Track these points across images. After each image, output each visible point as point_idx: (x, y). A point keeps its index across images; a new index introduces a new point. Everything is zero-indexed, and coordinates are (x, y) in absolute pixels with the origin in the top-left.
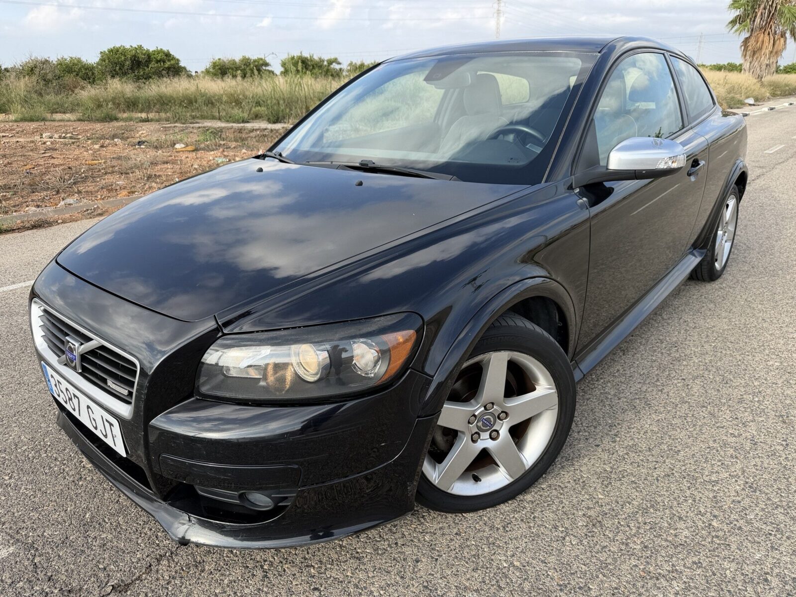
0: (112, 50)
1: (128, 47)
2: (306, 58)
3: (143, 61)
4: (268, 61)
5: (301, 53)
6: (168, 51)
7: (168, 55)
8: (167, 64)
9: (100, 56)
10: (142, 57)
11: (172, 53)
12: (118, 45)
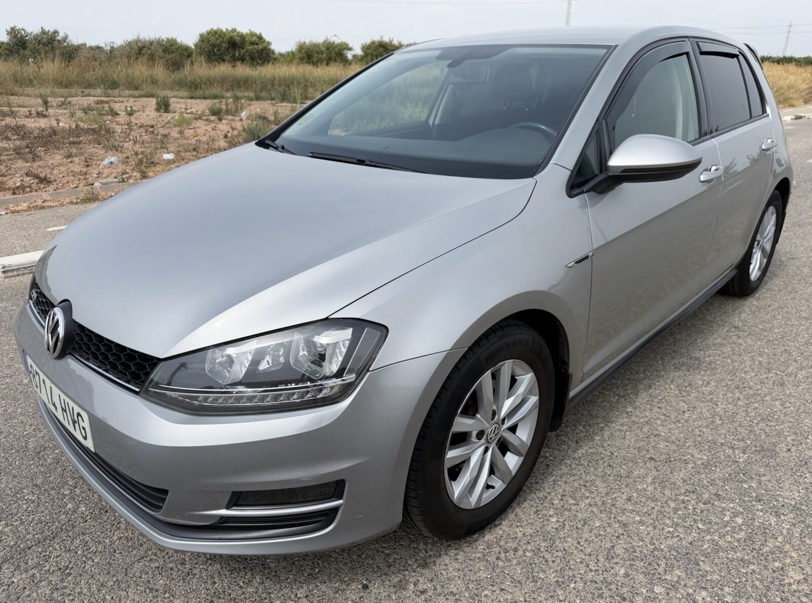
0: (210, 32)
1: (224, 30)
2: (386, 44)
3: (239, 43)
4: (350, 46)
5: (382, 37)
6: (260, 34)
7: (260, 38)
8: (260, 47)
9: (199, 37)
10: (238, 39)
11: (264, 36)
12: (215, 28)
